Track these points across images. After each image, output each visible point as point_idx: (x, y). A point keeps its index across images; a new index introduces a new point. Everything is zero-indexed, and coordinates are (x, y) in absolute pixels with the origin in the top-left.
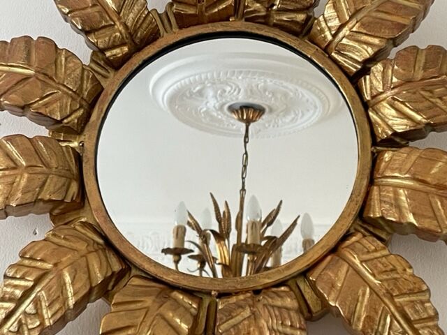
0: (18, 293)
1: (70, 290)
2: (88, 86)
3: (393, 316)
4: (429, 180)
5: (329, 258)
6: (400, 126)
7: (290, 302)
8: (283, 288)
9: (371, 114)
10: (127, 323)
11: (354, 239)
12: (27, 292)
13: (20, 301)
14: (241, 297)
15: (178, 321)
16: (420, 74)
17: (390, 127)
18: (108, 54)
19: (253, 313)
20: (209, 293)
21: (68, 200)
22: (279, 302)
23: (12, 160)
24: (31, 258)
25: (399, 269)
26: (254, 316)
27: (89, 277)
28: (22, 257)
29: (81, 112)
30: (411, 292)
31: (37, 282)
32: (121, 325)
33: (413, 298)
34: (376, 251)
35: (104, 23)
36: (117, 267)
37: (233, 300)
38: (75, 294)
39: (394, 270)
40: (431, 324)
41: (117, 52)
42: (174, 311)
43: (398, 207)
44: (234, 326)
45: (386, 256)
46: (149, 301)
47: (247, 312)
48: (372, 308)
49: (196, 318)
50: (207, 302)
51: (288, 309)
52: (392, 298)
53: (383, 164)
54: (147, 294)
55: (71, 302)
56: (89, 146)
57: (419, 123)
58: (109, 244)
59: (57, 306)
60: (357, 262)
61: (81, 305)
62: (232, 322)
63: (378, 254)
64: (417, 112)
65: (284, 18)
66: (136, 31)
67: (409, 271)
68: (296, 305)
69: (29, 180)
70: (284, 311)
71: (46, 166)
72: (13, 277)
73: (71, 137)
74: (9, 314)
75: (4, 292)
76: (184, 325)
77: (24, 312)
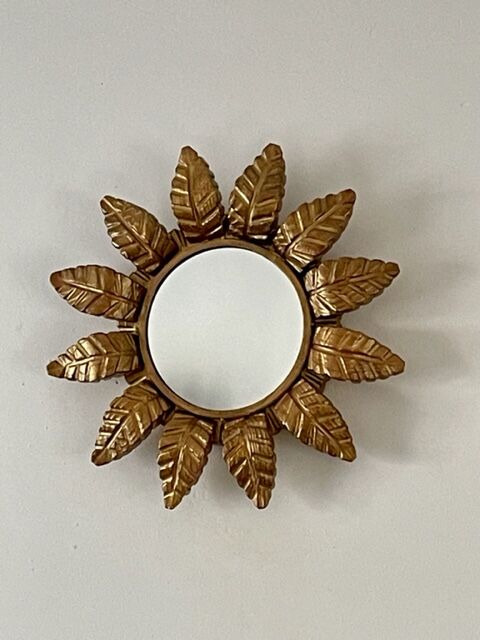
0: (113, 427)
1: (141, 426)
2: (137, 294)
3: (317, 428)
4: (338, 346)
5: (286, 394)
6: (326, 313)
7: (261, 424)
8: (260, 414)
9: (310, 301)
10: (174, 441)
11: (300, 382)
12: (118, 427)
13: (114, 433)
14: (237, 421)
15: (200, 438)
16: (333, 279)
17: (320, 313)
19: (241, 432)
20: (220, 419)
21: (133, 368)
22: (256, 424)
23: (98, 349)
24: (118, 408)
25: (320, 401)
27: (150, 417)
28: (112, 407)
29: (134, 310)
30: (326, 414)
31: (122, 421)
32: (169, 443)
33: (329, 418)
34: (309, 391)
35: (141, 253)
36: (165, 407)
37: (233, 423)
38: (143, 427)
39: (317, 403)
40: (343, 429)
41: (153, 268)
42: (199, 432)
43: (321, 365)
44: (231, 440)
45: (313, 394)
46: (184, 429)
47: (239, 431)
48: (305, 424)
49: (212, 435)
51: (259, 428)
52: (316, 419)
53: (316, 335)
54: (184, 424)
55: (142, 431)
56: (142, 331)
57: (333, 311)
58: (160, 395)
59: (134, 435)
60: (298, 398)
61: (147, 432)
62: (230, 437)
63: (309, 394)
64: (332, 304)
65: (256, 237)
66: (162, 253)
67: (327, 402)
68: (265, 426)
69: (109, 362)
70: (257, 430)
71: (118, 351)
72: (109, 419)
73: (131, 324)
74: (109, 439)
75: (104, 427)
76: (204, 441)
77: (117, 438)
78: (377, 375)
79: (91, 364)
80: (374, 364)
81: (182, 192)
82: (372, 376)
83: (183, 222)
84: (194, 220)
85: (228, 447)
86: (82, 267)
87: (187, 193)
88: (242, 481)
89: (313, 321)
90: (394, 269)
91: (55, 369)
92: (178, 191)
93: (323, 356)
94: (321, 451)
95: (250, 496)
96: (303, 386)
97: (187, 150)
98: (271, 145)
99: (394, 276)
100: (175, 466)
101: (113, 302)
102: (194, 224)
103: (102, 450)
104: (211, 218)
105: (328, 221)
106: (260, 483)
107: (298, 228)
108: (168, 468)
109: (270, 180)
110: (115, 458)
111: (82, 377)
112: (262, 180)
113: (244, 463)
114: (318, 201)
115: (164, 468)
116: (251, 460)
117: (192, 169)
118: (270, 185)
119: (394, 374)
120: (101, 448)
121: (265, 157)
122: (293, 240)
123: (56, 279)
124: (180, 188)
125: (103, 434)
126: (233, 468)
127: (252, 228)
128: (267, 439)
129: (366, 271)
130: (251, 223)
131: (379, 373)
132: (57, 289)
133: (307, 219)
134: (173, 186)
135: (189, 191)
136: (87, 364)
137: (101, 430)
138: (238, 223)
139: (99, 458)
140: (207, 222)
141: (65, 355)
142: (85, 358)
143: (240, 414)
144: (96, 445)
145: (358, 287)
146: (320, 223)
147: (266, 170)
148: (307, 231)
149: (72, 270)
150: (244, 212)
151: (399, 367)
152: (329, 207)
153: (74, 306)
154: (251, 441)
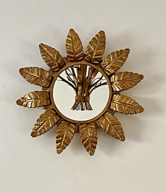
0: (40, 124)
1: (51, 124)
2: (50, 78)
3: (113, 129)
4: (122, 102)
5: (102, 117)
6: (118, 90)
7: (94, 126)
8: (93, 123)
9: (112, 85)
10: (62, 131)
11: (107, 113)
12: (42, 124)
13: (40, 126)
14: (84, 125)
15: (72, 130)
16: (122, 79)
17: (116, 90)
18: (55, 70)
20: (78, 124)
21: (48, 104)
22: (91, 126)
23: (37, 97)
24: (42, 117)
26: (87, 130)
27: (54, 122)
28: (40, 117)
29: (49, 84)
30: (117, 125)
31: (44, 122)
32: (61, 131)
33: (118, 126)
34: (111, 116)
35: (54, 64)
36: (59, 118)
37: (83, 125)
38: (52, 125)
39: (114, 120)
40: (121, 130)
42: (71, 128)
43: (116, 108)
44: (83, 131)
45: (112, 118)
46: (66, 126)
47: (85, 129)
48: (109, 128)
49: (75, 129)
50: (77, 125)
51: (93, 128)
52: (113, 126)
53: (114, 97)
54: (66, 125)
55: (51, 126)
56: (51, 91)
57: (121, 89)
59: (48, 127)
60: (107, 118)
62: (82, 130)
63: (111, 117)
64: (121, 87)
66: (61, 64)
67: (117, 121)
69: (40, 101)
70: (92, 128)
71: (43, 98)
72: (39, 121)
73: (47, 89)
74: (38, 128)
75: (37, 124)
76: (73, 131)
77: (41, 128)
78: (134, 112)
79: (33, 101)
80: (134, 109)
81: (70, 44)
82: (132, 113)
83: (70, 55)
84: (73, 54)
85: (82, 134)
86: (32, 67)
87: (72, 45)
88: (85, 146)
89: (113, 93)
90: (141, 77)
91: (19, 103)
92: (69, 44)
93: (117, 105)
94: (114, 137)
95: (88, 151)
96: (109, 114)
97: (72, 30)
98: (101, 31)
99: (142, 79)
100: (62, 139)
101: (43, 81)
102: (73, 56)
103: (35, 132)
104: (80, 54)
105: (121, 59)
106: (92, 147)
107: (111, 60)
108: (59, 140)
109: (101, 43)
110: (40, 135)
111: (29, 106)
112: (98, 43)
113: (87, 139)
114: (117, 52)
115: (58, 139)
116: (90, 139)
117: (73, 37)
118: (101, 45)
119: (140, 112)
120: (35, 131)
121: (99, 35)
122: (108, 64)
123: (21, 71)
124: (69, 43)
125: (36, 126)
126: (83, 141)
127: (94, 59)
128: (95, 132)
129: (133, 76)
130: (94, 57)
131: (135, 112)
132: (21, 74)
133: (114, 58)
134: (67, 42)
135: (72, 44)
136: (32, 101)
137: (35, 125)
138: (89, 57)
139: (34, 135)
140: (78, 55)
141: (23, 98)
142: (32, 99)
143: (85, 123)
144: (33, 130)
145: (130, 82)
146: (118, 59)
147: (100, 40)
148: (114, 62)
149: (28, 68)
150: (92, 53)
151: (141, 110)
152: (121, 54)
153: (28, 81)
154: (90, 132)
